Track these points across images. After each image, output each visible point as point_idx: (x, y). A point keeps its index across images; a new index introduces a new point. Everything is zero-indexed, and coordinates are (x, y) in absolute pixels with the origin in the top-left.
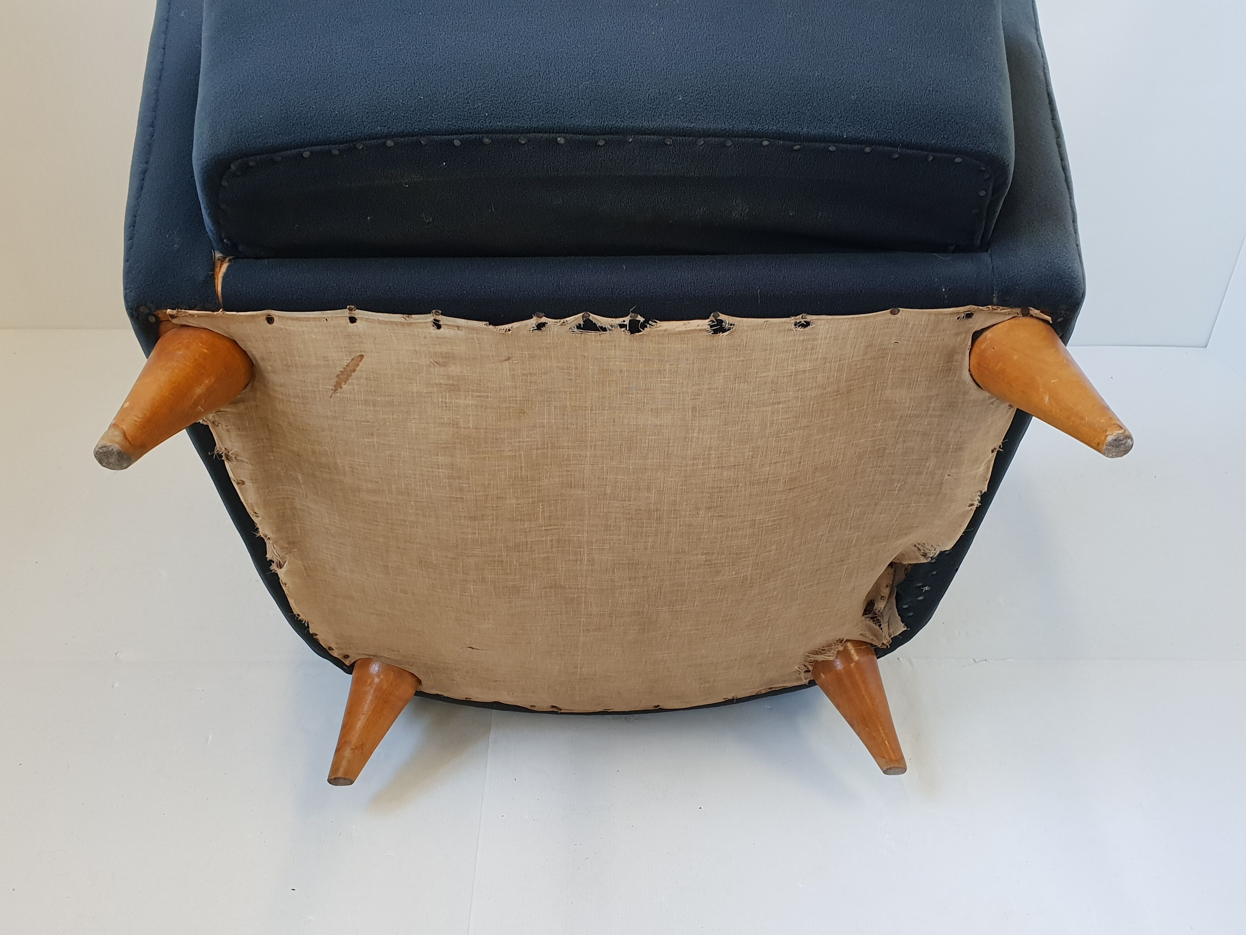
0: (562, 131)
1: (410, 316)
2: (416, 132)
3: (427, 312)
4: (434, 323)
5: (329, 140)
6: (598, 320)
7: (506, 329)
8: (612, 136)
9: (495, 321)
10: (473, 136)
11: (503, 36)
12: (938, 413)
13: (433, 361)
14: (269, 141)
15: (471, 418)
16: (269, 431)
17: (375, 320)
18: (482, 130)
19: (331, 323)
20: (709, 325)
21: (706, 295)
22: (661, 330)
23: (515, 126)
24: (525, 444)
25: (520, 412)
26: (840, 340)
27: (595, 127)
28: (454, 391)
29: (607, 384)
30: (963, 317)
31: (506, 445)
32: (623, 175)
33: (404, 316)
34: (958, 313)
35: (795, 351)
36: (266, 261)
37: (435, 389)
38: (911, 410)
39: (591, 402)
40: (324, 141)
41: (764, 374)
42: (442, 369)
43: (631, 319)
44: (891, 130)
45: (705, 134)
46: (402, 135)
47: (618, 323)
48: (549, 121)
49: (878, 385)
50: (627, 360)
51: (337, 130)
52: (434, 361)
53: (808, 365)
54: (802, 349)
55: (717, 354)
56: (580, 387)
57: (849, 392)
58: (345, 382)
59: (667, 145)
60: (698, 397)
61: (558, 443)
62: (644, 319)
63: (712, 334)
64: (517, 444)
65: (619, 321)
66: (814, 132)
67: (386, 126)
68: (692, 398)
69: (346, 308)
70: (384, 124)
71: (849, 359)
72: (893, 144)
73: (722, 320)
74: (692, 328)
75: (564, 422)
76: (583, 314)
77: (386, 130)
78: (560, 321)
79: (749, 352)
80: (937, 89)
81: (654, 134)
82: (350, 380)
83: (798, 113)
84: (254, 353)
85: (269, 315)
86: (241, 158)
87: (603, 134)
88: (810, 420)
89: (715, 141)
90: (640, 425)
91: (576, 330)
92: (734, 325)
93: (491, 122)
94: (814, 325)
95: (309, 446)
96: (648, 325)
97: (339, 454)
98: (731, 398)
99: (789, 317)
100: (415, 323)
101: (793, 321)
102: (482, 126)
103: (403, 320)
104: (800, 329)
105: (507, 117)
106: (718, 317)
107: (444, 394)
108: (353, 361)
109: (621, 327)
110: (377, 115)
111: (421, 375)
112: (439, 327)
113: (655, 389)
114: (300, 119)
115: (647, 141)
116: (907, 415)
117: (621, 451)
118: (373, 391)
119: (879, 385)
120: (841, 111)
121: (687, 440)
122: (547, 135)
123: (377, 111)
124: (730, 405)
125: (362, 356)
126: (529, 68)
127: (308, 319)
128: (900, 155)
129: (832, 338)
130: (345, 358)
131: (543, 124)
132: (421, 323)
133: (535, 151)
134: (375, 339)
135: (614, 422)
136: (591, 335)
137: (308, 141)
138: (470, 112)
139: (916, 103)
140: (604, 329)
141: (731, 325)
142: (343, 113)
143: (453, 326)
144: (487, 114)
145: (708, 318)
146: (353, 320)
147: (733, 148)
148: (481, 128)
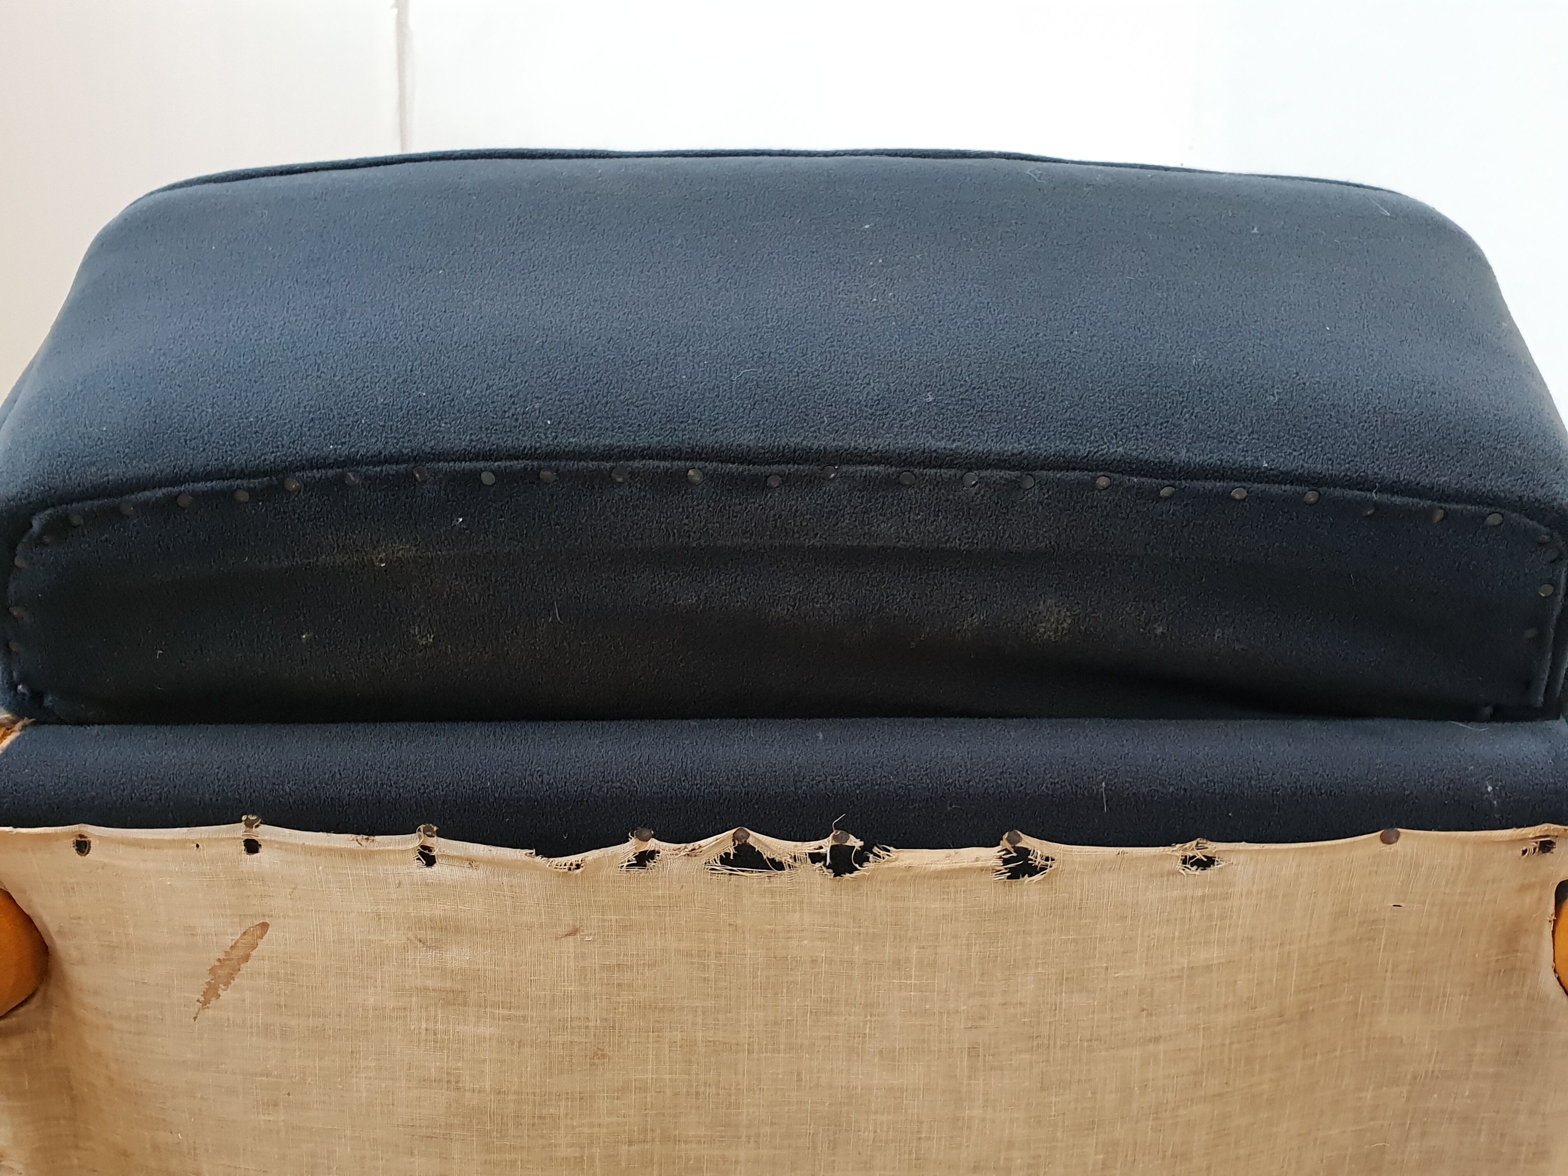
0: (696, 455)
1: (372, 838)
2: (407, 454)
3: (407, 829)
4: (420, 853)
5: (230, 469)
6: (766, 846)
7: (571, 864)
8: (796, 466)
9: (548, 850)
10: (518, 464)
11: (592, 303)
12: (1491, 1070)
13: (412, 938)
14: (110, 471)
15: (487, 1068)
16: (73, 1099)
17: (298, 846)
18: (539, 451)
19: (207, 852)
20: (1001, 857)
21: (991, 792)
22: (899, 869)
23: (604, 445)
24: (604, 1130)
25: (596, 1054)
26: (1280, 897)
27: (763, 448)
28: (454, 1004)
29: (785, 990)
30: (1535, 849)
31: (562, 1131)
32: (819, 544)
33: (360, 837)
34: (1523, 840)
35: (1187, 920)
36: (96, 729)
37: (414, 999)
38: (1435, 1062)
39: (751, 1031)
40: (221, 470)
41: (1121, 974)
42: (431, 954)
43: (834, 843)
44: (1355, 456)
45: (981, 462)
46: (378, 460)
47: (807, 851)
48: (671, 437)
49: (1363, 1002)
50: (827, 935)
51: (248, 451)
52: (416, 937)
53: (1215, 954)
54: (1202, 916)
55: (1018, 925)
56: (726, 997)
57: (1303, 1016)
58: (227, 984)
59: (906, 485)
60: (982, 1023)
61: (675, 1129)
62: (861, 843)
63: (1009, 878)
64: (586, 1130)
65: (811, 846)
66: (1202, 457)
67: (345, 443)
68: (970, 1025)
69: (241, 821)
70: (343, 440)
71: (1300, 941)
72: (1363, 484)
73: (1026, 849)
74: (965, 865)
75: (689, 1080)
76: (734, 830)
77: (344, 451)
78: (686, 848)
79: (1087, 921)
80: (1432, 390)
81: (879, 463)
82: (236, 980)
83: (1165, 425)
84: (46, 918)
85: (81, 836)
86: (53, 506)
87: (779, 463)
88: (1225, 1081)
89: (1001, 478)
90: (856, 1087)
91: (718, 866)
92: (1053, 860)
93: (556, 437)
94: (1223, 864)
95: (146, 1133)
96: (871, 856)
97: (207, 1150)
98: (1053, 1028)
99: (1168, 844)
100: (379, 852)
101: (1179, 854)
102: (538, 445)
103: (354, 845)
104: (1194, 871)
105: (589, 428)
106: (1019, 842)
107: (432, 1009)
108: (245, 937)
109: (814, 862)
110: (331, 423)
111: (386, 968)
112: (430, 861)
113: (887, 1003)
114: (179, 431)
115: (866, 476)
116: (1426, 1072)
117: (815, 1148)
118: (283, 1003)
119: (1366, 1002)
120: (1251, 421)
121: (960, 1124)
122: (667, 464)
123: (331, 417)
124: (1052, 1042)
125: (265, 926)
126: (636, 349)
127: (158, 845)
128: (1377, 510)
129: (1264, 894)
130: (229, 931)
131: (659, 442)
132: (394, 852)
133: (645, 496)
134: (294, 889)
135: (799, 1080)
136: (752, 878)
137: (187, 471)
138: (517, 420)
139: (1398, 411)
140: (779, 866)
141: (1047, 859)
142: (264, 419)
143: (460, 858)
144: (549, 422)
145: (999, 845)
146: (252, 847)
147: (1037, 492)
148: (536, 449)
